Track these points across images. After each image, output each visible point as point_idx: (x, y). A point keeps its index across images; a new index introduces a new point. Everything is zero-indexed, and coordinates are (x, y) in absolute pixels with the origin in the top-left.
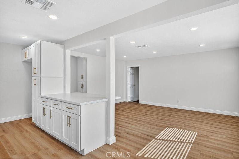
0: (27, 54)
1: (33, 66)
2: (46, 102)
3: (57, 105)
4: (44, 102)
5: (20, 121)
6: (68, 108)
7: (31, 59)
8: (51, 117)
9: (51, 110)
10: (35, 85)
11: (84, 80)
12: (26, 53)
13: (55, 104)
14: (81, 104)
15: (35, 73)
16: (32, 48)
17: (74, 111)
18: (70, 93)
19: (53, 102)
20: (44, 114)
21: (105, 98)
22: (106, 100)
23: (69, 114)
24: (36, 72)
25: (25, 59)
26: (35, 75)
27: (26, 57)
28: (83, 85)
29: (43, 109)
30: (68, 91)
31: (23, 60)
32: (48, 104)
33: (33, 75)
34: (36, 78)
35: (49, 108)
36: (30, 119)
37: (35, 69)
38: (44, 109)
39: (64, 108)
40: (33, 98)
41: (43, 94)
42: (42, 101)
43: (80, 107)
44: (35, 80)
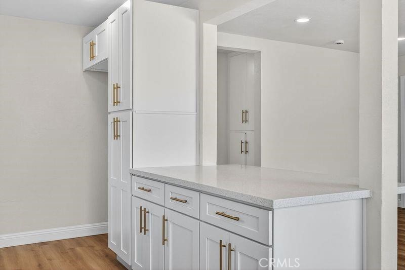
0: (96, 47)
1: (112, 81)
2: (149, 191)
3: (185, 202)
4: (143, 189)
5: (78, 241)
6: (223, 214)
7: (107, 59)
8: (164, 240)
9: (164, 217)
10: (116, 136)
11: (250, 126)
12: (92, 45)
13: (176, 199)
14: (277, 203)
15: (116, 103)
16: (110, 26)
17: (246, 227)
18: (216, 165)
19: (172, 191)
20: (144, 229)
21: (357, 187)
22: (365, 194)
23: (226, 238)
24: (121, 98)
25: (89, 64)
26: (116, 108)
27: (92, 57)
28: (246, 143)
29: (141, 211)
30: (210, 160)
31: (85, 68)
32: (155, 196)
33: (111, 107)
34: (120, 116)
35: (160, 212)
36: (103, 239)
37: (116, 87)
38: (143, 213)
39: (209, 212)
40: (111, 177)
41: (140, 164)
42: (136, 186)
43: (271, 212)
44: (116, 121)
